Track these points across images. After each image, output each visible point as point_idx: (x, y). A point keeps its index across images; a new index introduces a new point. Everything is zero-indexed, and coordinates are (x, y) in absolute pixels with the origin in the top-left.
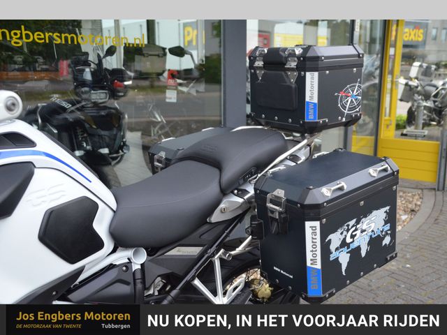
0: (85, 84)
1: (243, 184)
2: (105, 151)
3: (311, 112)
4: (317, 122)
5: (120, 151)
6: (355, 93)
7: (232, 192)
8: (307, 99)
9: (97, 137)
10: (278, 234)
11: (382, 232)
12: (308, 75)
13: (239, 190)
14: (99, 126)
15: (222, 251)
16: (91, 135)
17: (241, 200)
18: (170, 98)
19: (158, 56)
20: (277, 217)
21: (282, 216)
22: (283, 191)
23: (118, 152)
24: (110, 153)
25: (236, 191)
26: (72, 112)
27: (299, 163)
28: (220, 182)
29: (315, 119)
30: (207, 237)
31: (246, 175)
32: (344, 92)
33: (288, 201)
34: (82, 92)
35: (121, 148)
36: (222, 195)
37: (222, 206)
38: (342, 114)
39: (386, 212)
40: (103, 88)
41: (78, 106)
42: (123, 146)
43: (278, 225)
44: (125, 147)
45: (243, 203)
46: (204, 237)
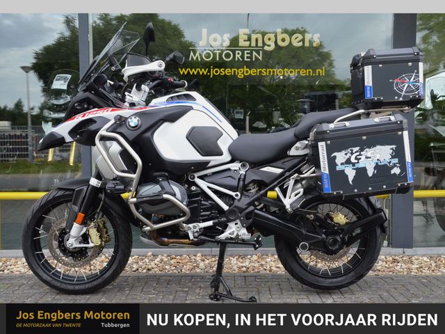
4: (372, 99)
6: (412, 80)
8: (366, 84)
11: (390, 162)
12: (365, 67)
15: (296, 174)
29: (371, 97)
32: (400, 79)
36: (296, 138)
38: (399, 96)
39: (392, 149)
46: (285, 164)
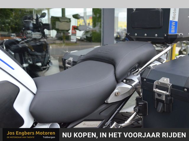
0: (29, 29)
1: (130, 75)
2: (39, 64)
3: (173, 27)
4: (177, 35)
5: (48, 65)
7: (122, 81)
8: (171, 19)
9: (35, 56)
10: (163, 112)
13: (127, 80)
14: (36, 50)
15: (115, 123)
16: (32, 55)
17: (130, 87)
18: (73, 40)
19: (67, 22)
20: (164, 99)
21: (169, 98)
22: (169, 79)
23: (46, 66)
24: (42, 66)
25: (125, 81)
26: (22, 43)
27: (164, 62)
28: (115, 73)
29: (175, 32)
30: (105, 114)
31: (132, 69)
33: (173, 86)
34: (28, 33)
35: (48, 63)
36: (116, 83)
37: (116, 91)
40: (39, 31)
41: (26, 40)
42: (49, 62)
43: (164, 105)
44: (50, 63)
45: (131, 89)
46: (102, 114)
